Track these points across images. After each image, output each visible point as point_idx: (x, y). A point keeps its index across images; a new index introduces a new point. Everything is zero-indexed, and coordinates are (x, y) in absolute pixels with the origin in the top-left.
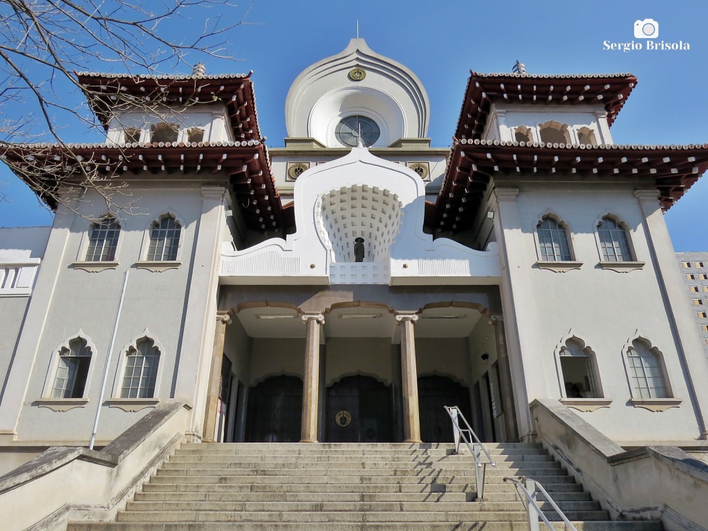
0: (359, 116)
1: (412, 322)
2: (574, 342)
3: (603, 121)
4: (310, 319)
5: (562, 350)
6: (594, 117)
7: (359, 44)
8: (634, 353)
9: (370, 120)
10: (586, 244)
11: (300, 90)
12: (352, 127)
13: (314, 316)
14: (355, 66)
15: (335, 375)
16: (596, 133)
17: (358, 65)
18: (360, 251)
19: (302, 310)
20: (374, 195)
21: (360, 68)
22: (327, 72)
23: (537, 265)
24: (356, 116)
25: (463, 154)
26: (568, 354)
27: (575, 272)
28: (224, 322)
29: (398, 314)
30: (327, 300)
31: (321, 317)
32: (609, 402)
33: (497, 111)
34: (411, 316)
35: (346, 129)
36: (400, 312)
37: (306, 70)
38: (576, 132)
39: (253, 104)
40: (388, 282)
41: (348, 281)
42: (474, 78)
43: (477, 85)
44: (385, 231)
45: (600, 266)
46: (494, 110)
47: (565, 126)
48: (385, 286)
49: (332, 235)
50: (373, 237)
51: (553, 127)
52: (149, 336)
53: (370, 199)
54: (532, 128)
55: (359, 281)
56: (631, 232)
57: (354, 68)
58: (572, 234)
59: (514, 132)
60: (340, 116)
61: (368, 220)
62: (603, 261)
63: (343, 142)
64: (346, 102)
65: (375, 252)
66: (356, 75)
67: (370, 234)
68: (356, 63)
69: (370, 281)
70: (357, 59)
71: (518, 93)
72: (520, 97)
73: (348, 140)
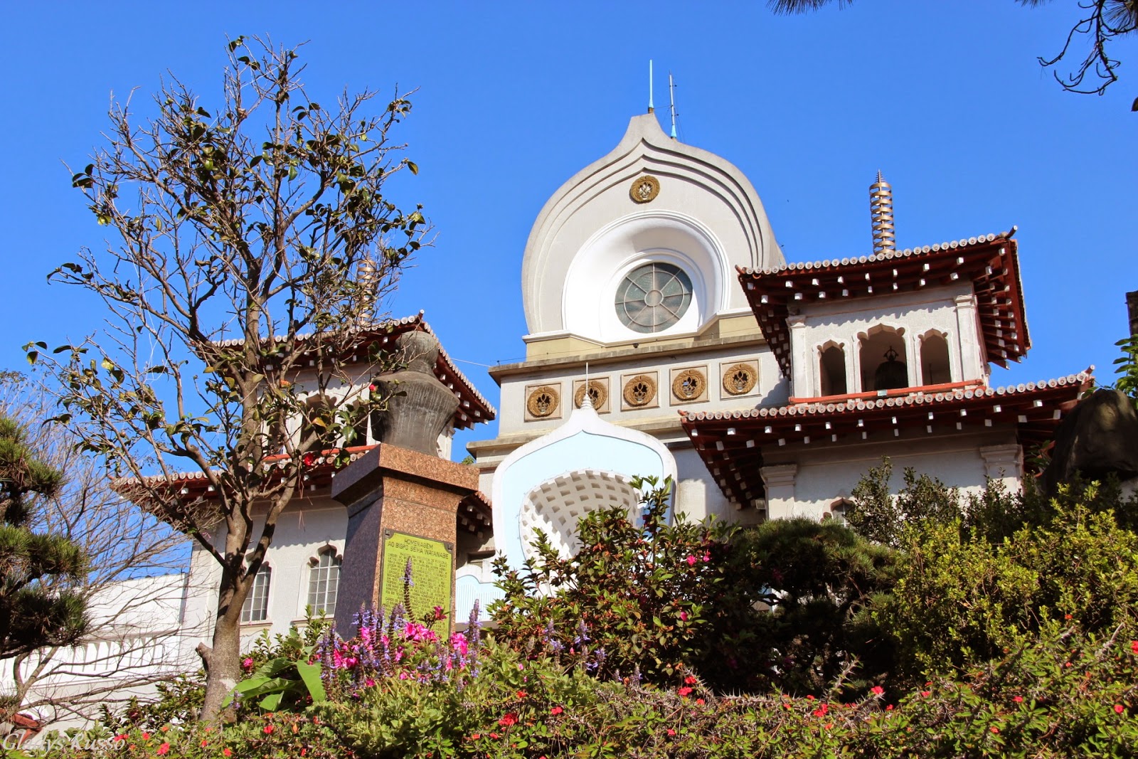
7: (645, 127)
9: (674, 269)
12: (644, 287)
14: (641, 172)
17: (645, 169)
21: (650, 175)
24: (650, 265)
35: (635, 294)
47: (901, 333)
54: (846, 341)
57: (640, 176)
59: (816, 352)
66: (644, 191)
68: (641, 165)
70: (644, 157)
71: (841, 287)
72: (845, 293)
73: (637, 314)
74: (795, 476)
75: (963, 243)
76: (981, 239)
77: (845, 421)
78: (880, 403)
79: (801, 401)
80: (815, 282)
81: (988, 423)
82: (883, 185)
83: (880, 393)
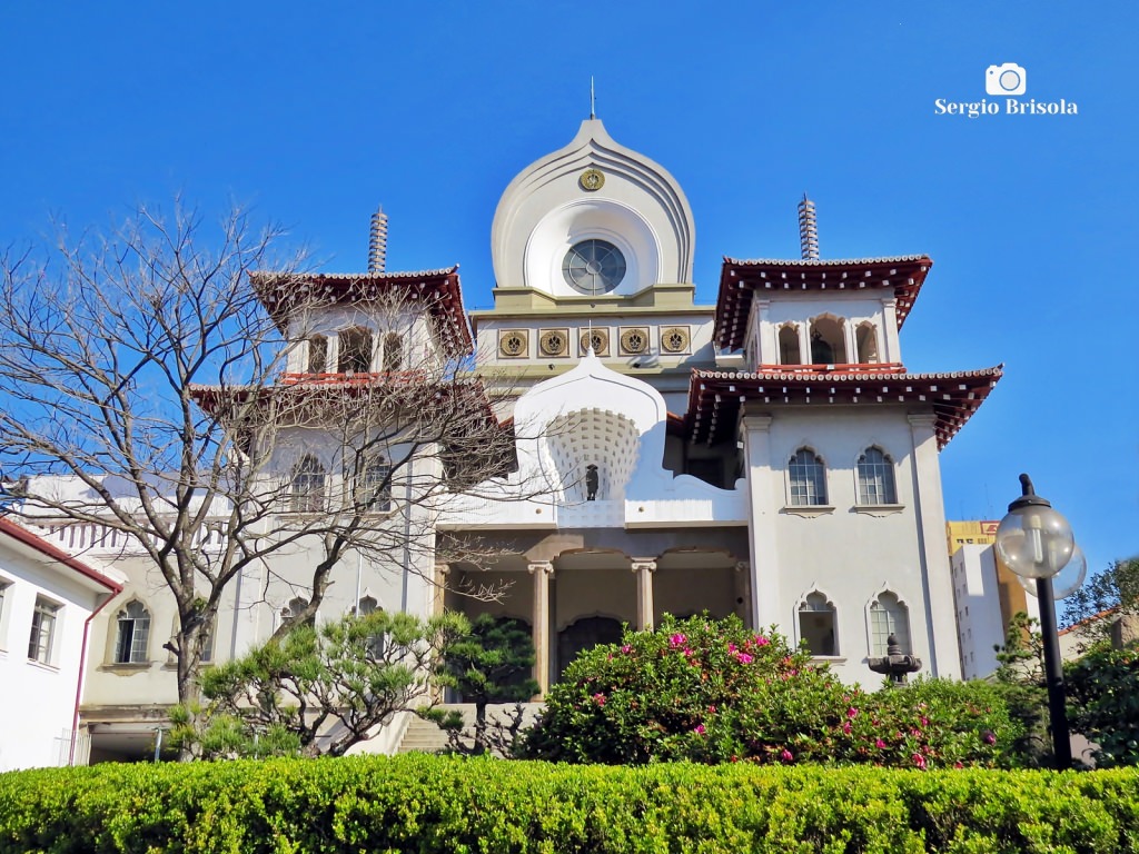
0: (596, 240)
1: (650, 570)
2: (816, 597)
3: (891, 312)
4: (537, 568)
5: (803, 605)
6: (879, 306)
7: (593, 130)
8: (880, 608)
9: (611, 246)
10: (843, 483)
11: (511, 210)
12: (586, 257)
13: (542, 565)
14: (589, 166)
15: (568, 617)
16: (879, 330)
17: (592, 164)
18: (593, 482)
19: (529, 558)
20: (608, 418)
21: (596, 169)
22: (549, 177)
23: (785, 510)
24: (591, 241)
25: (703, 387)
26: (808, 609)
27: (827, 516)
28: (442, 573)
29: (634, 562)
30: (555, 547)
31: (550, 568)
32: (845, 660)
33: (759, 302)
34: (648, 564)
35: (578, 262)
36: (636, 559)
37: (519, 175)
38: (855, 329)
39: (459, 294)
40: (624, 526)
41: (578, 524)
42: (728, 266)
43: (733, 274)
44: (623, 457)
45: (855, 510)
46: (756, 301)
47: (841, 322)
48: (620, 530)
49: (559, 463)
50: (609, 463)
51: (829, 317)
52: (371, 596)
53: (603, 430)
54: (800, 323)
55: (590, 524)
56: (896, 465)
57: (588, 169)
58: (828, 471)
59: (778, 330)
60: (569, 242)
61: (602, 443)
62: (859, 505)
63: (573, 284)
64: (576, 222)
65: (611, 480)
66: (590, 183)
67: (605, 458)
68: (591, 160)
69: (602, 523)
70: (592, 154)
71: (784, 281)
72: (786, 286)
73: (581, 279)
74: (769, 425)
75: (897, 259)
76: (911, 257)
77: (796, 388)
78: (828, 377)
79: (768, 367)
80: (763, 275)
81: (901, 398)
82: (811, 203)
83: (830, 367)
